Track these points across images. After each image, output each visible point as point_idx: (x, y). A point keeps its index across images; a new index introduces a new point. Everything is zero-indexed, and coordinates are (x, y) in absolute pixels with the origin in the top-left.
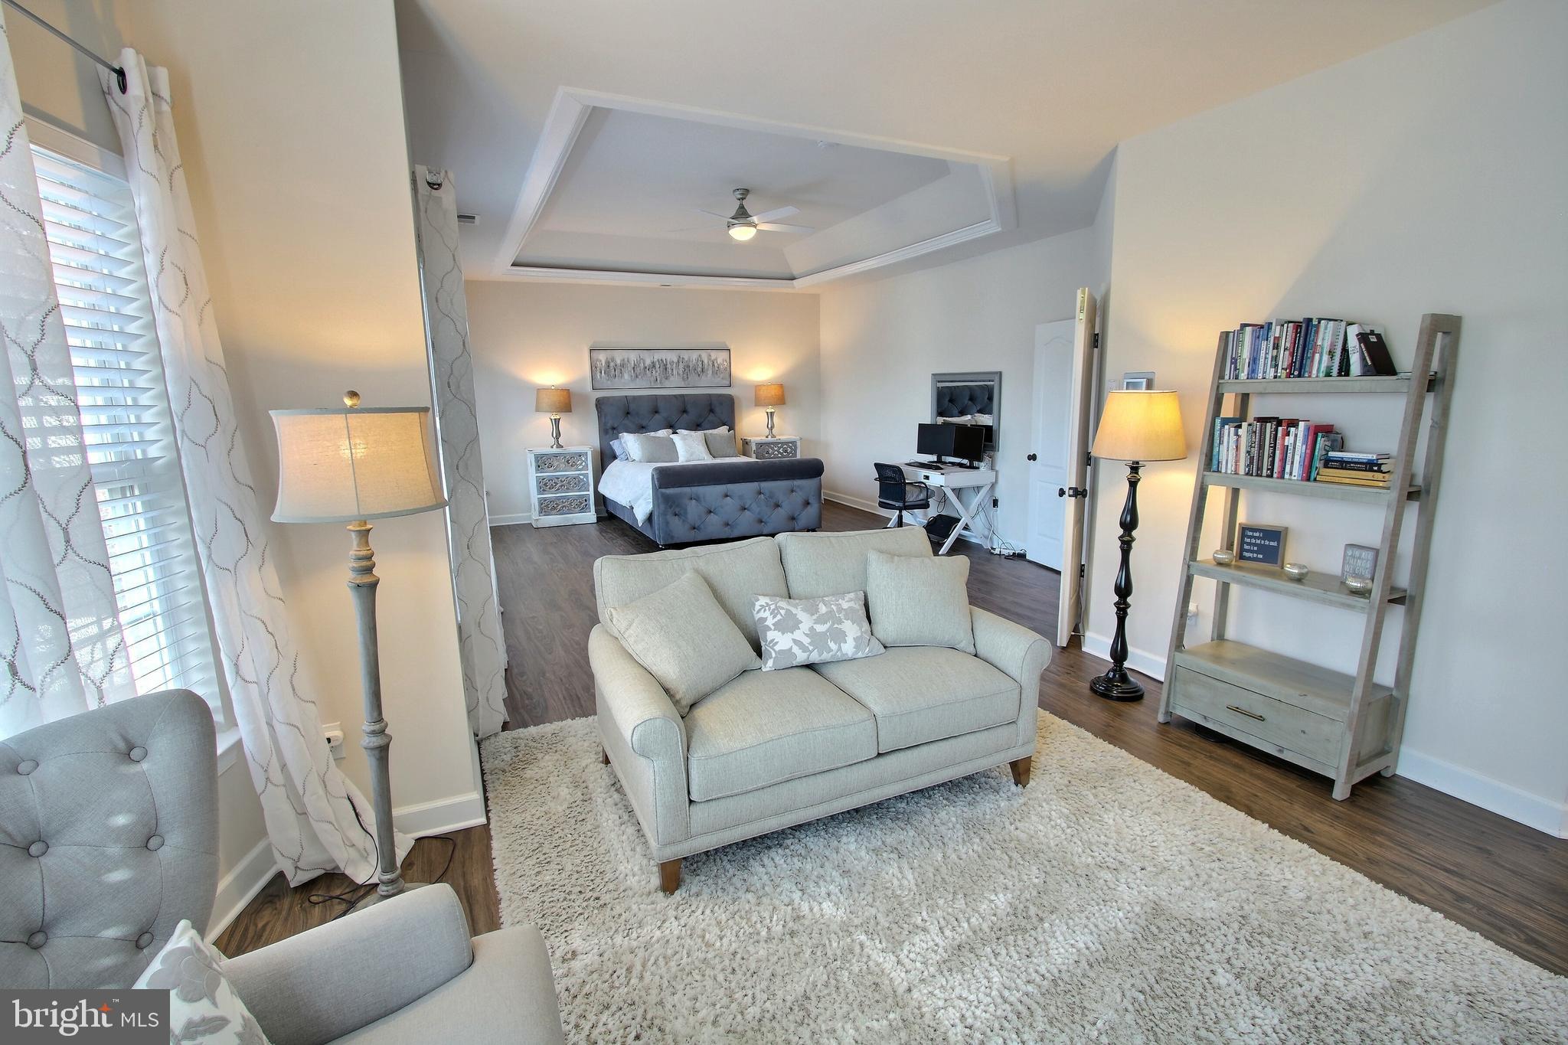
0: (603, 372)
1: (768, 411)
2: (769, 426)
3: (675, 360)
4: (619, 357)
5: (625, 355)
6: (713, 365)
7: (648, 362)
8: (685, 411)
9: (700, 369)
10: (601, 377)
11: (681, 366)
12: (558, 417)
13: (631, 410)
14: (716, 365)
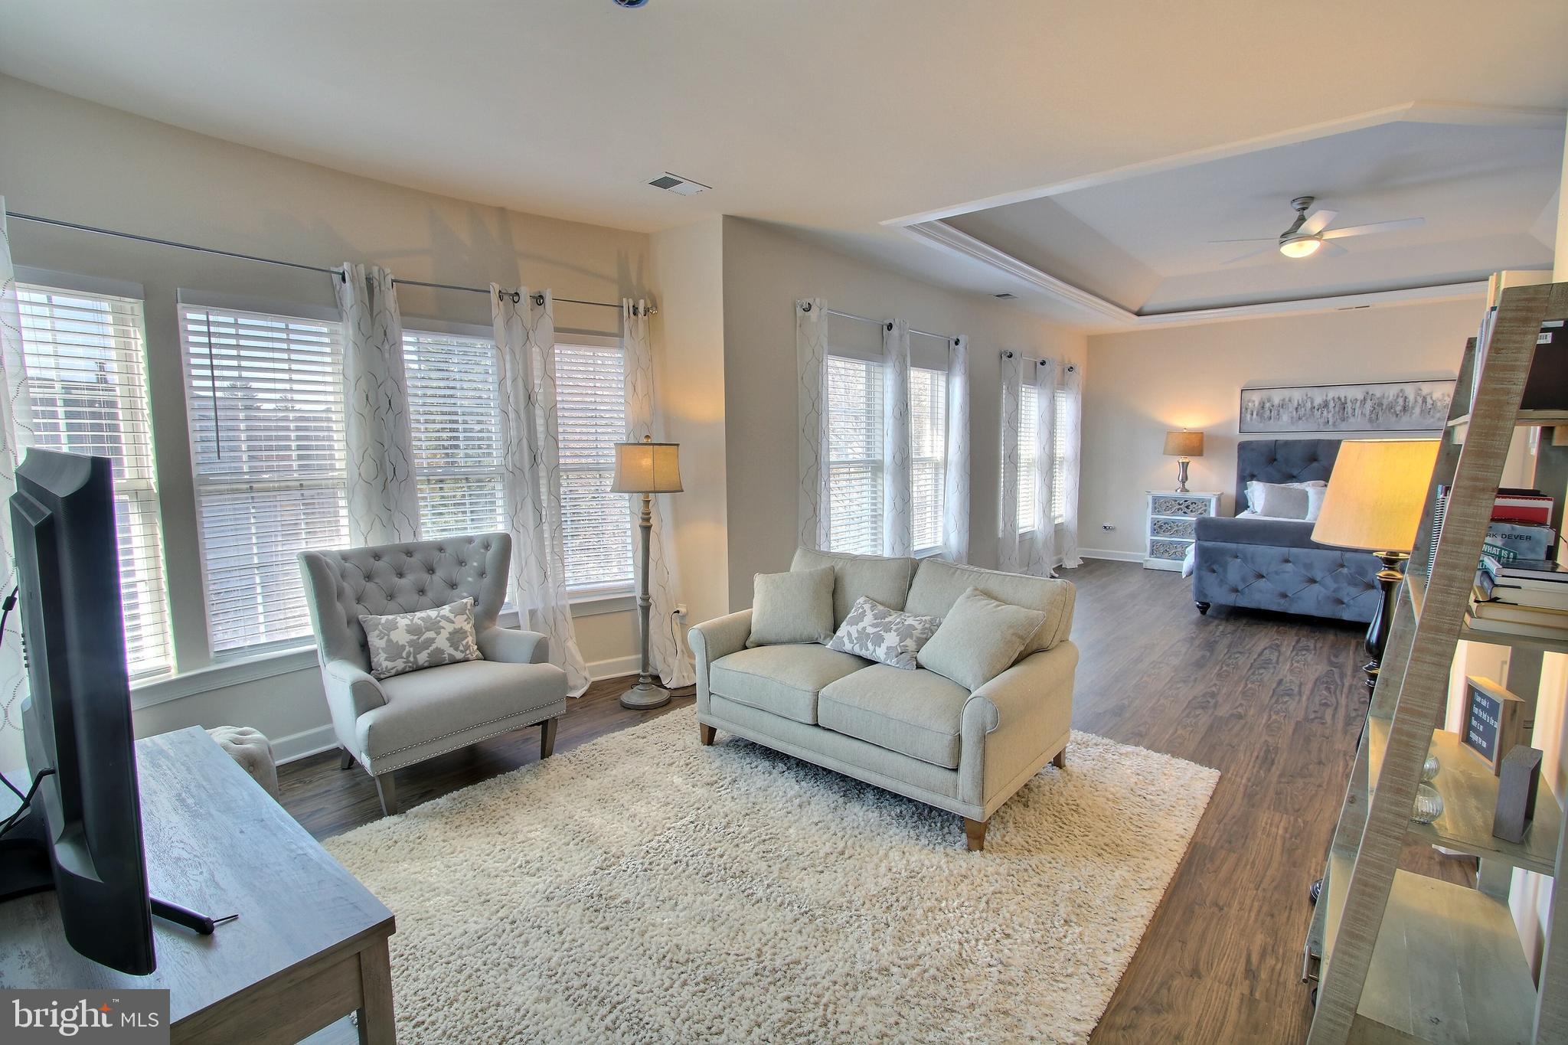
0: (1255, 414)
3: (1360, 397)
4: (1277, 397)
5: (1287, 393)
6: (1424, 401)
7: (1318, 401)
9: (1399, 408)
10: (1251, 420)
11: (1369, 405)
12: (1187, 461)
13: (1278, 457)
14: (1429, 401)
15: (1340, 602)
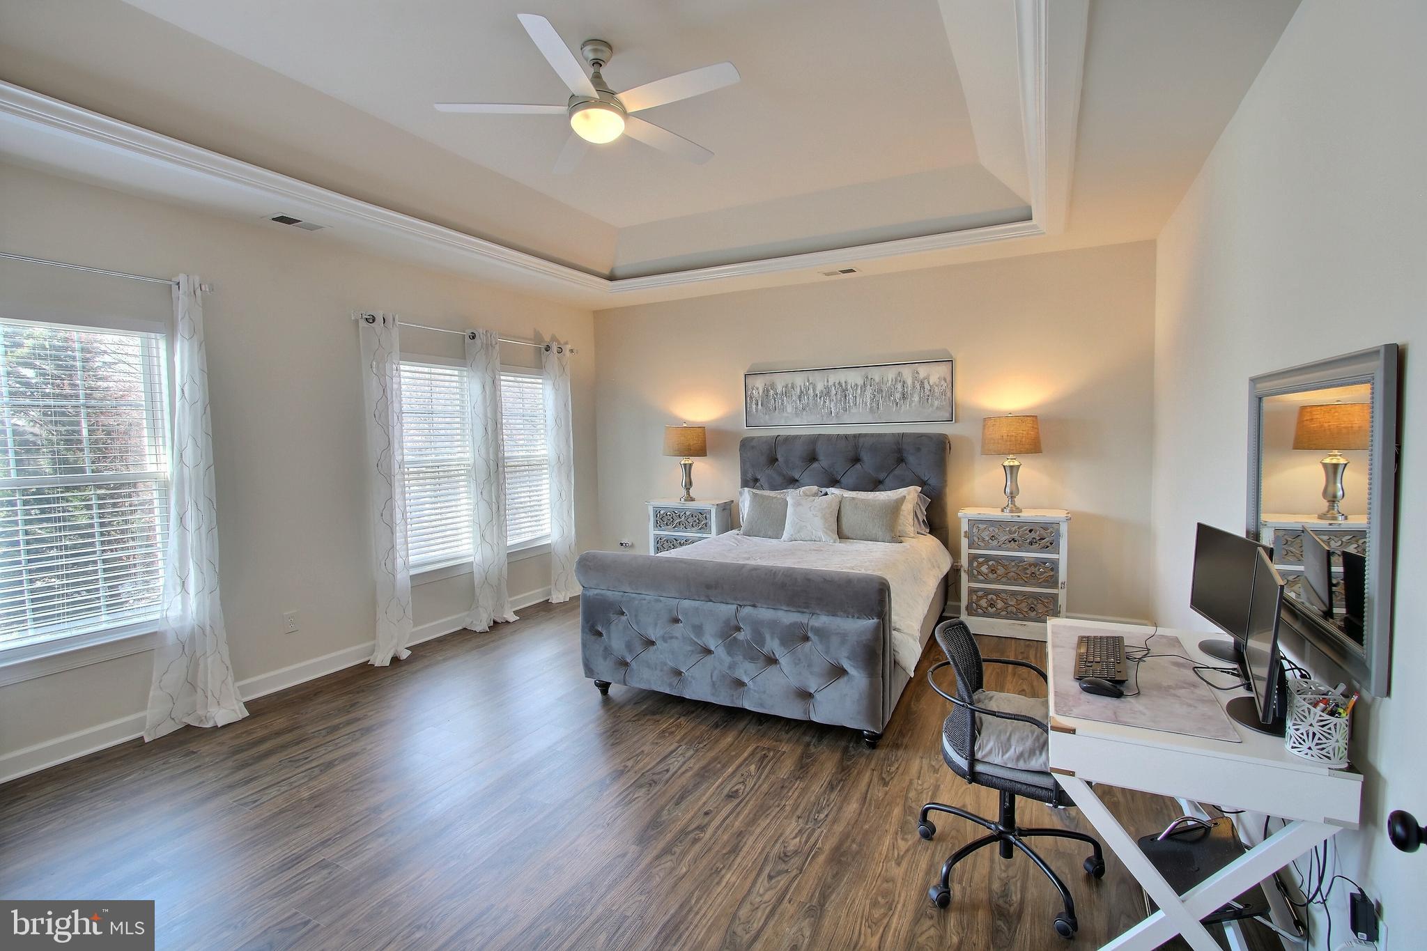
0: (760, 404)
1: (1006, 463)
2: (1008, 490)
3: (860, 382)
4: (779, 383)
5: (788, 378)
6: (923, 387)
7: (820, 387)
8: (856, 460)
9: (898, 396)
10: (757, 410)
11: (869, 391)
12: (690, 462)
13: (779, 455)
14: (927, 387)
15: (740, 684)
